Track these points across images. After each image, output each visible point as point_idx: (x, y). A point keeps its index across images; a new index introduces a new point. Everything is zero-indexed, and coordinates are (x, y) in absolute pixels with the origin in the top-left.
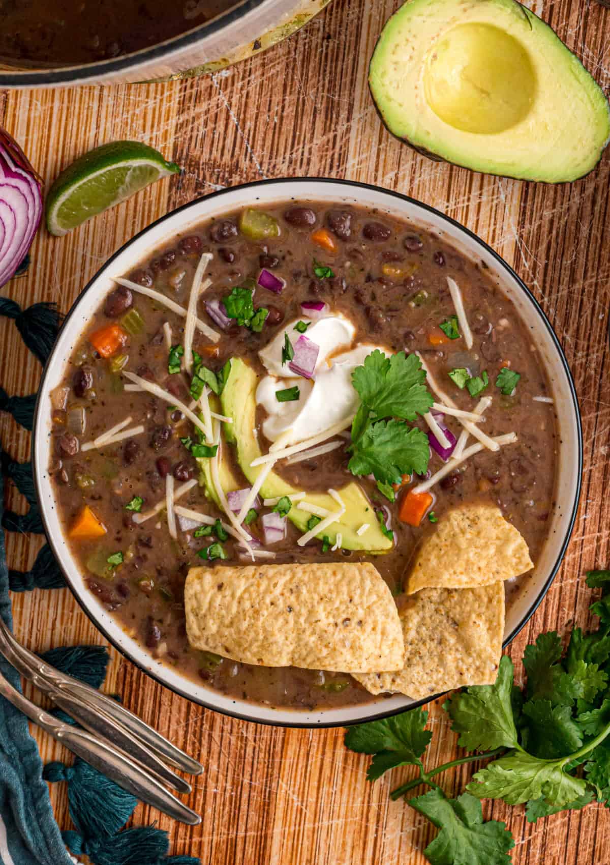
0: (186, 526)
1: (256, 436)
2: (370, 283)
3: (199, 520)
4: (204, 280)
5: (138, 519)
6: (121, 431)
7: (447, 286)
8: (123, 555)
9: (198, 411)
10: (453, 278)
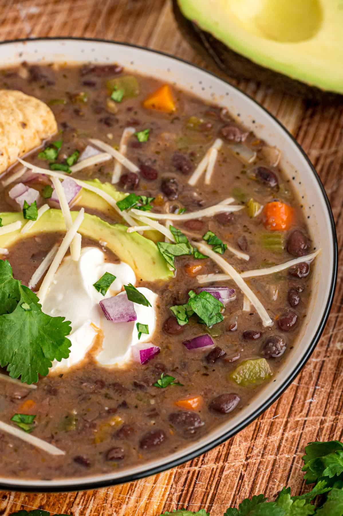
0: (90, 151)
1: (100, 242)
2: (120, 402)
3: (85, 161)
4: (252, 307)
5: (130, 131)
6: (205, 171)
7: (57, 447)
8: (116, 102)
9: (162, 223)
10: (60, 456)
